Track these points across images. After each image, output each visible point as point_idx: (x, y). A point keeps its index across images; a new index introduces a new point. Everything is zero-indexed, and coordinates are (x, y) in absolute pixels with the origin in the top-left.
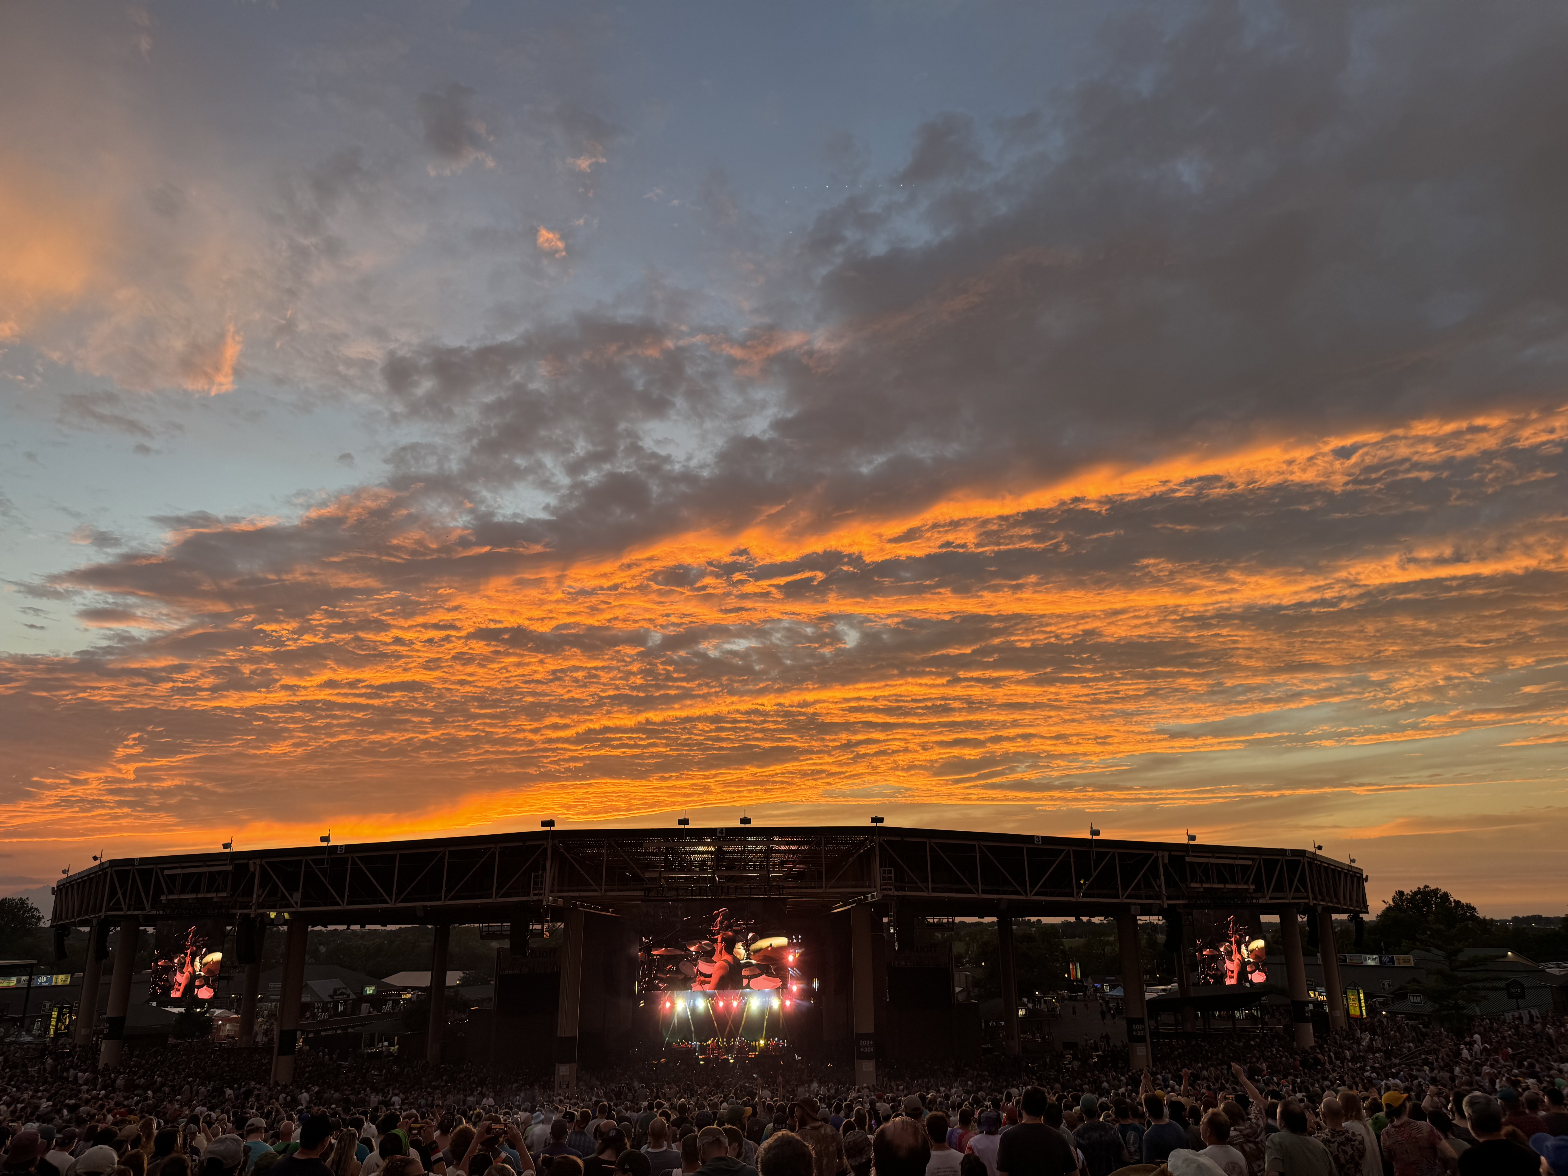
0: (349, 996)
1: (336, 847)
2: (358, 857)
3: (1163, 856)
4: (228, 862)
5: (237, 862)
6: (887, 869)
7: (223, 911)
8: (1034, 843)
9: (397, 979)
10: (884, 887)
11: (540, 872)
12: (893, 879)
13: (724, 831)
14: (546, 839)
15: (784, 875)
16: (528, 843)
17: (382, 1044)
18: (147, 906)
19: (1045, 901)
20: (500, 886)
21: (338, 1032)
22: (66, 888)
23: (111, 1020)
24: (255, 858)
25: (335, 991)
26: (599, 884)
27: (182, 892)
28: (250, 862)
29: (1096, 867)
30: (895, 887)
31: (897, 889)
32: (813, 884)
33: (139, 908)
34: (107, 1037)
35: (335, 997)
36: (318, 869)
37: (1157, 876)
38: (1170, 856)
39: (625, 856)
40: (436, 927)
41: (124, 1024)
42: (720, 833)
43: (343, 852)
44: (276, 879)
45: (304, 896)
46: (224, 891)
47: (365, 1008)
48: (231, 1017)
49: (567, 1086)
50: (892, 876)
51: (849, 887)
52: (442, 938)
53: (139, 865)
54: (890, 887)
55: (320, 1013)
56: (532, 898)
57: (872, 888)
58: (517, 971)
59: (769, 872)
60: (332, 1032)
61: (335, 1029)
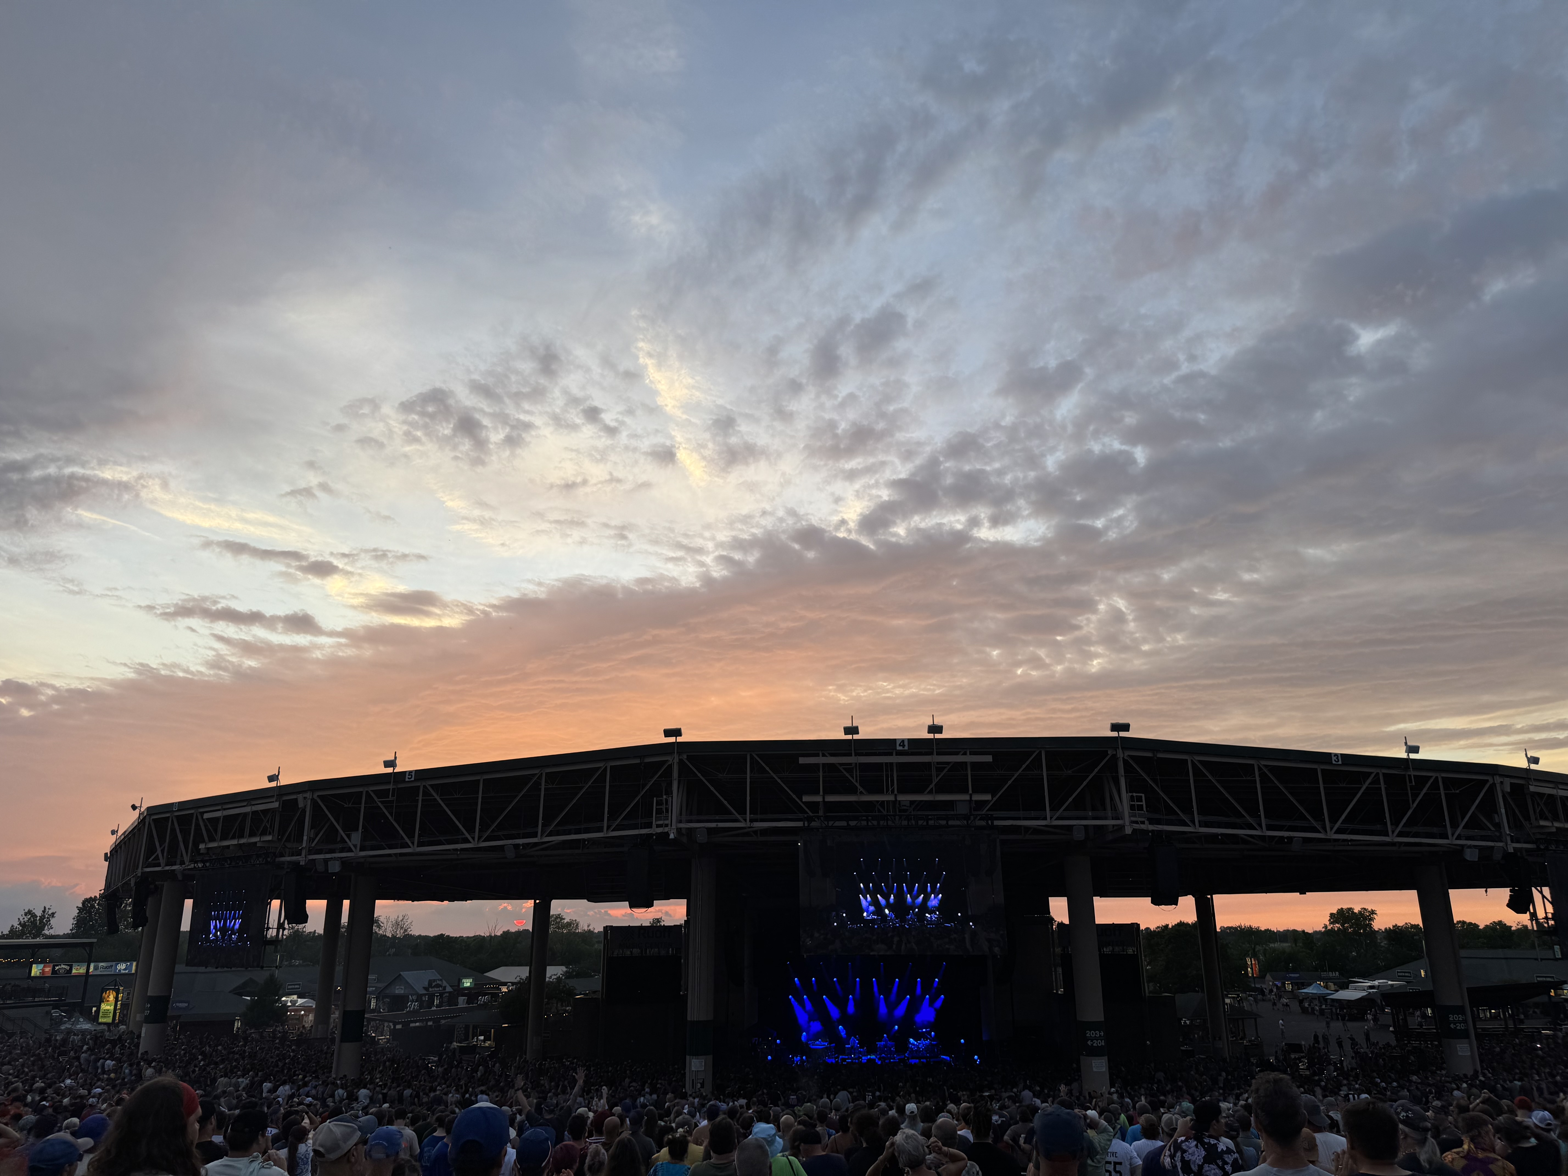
0: (445, 988)
1: (403, 773)
2: (432, 786)
3: (1502, 783)
4: (274, 799)
5: (285, 798)
6: (1135, 794)
7: (269, 859)
8: (1331, 763)
9: (497, 974)
10: (1133, 819)
11: (665, 797)
12: (1145, 809)
13: (906, 743)
14: (672, 753)
15: (992, 799)
16: (647, 760)
17: (477, 1039)
18: (186, 859)
19: (1351, 840)
20: (613, 816)
21: (430, 1023)
22: (117, 852)
23: (152, 1000)
24: (305, 792)
25: (430, 982)
26: (742, 812)
27: (223, 838)
28: (300, 797)
29: (1415, 796)
30: (1148, 819)
31: (1152, 821)
32: (1033, 814)
33: (178, 861)
34: (148, 1020)
35: (430, 989)
36: (382, 802)
37: (1495, 810)
38: (1511, 783)
39: (774, 776)
40: (535, 902)
41: (170, 1006)
42: (900, 745)
43: (413, 779)
44: (330, 816)
45: (364, 839)
46: (270, 834)
47: (462, 1001)
48: (314, 1007)
49: (702, 1085)
50: (1142, 805)
51: (1085, 818)
52: (542, 914)
53: (178, 810)
54: (1143, 820)
55: (413, 1006)
56: (655, 830)
57: (1118, 819)
58: (628, 953)
59: (971, 795)
60: (423, 1023)
61: (427, 1020)
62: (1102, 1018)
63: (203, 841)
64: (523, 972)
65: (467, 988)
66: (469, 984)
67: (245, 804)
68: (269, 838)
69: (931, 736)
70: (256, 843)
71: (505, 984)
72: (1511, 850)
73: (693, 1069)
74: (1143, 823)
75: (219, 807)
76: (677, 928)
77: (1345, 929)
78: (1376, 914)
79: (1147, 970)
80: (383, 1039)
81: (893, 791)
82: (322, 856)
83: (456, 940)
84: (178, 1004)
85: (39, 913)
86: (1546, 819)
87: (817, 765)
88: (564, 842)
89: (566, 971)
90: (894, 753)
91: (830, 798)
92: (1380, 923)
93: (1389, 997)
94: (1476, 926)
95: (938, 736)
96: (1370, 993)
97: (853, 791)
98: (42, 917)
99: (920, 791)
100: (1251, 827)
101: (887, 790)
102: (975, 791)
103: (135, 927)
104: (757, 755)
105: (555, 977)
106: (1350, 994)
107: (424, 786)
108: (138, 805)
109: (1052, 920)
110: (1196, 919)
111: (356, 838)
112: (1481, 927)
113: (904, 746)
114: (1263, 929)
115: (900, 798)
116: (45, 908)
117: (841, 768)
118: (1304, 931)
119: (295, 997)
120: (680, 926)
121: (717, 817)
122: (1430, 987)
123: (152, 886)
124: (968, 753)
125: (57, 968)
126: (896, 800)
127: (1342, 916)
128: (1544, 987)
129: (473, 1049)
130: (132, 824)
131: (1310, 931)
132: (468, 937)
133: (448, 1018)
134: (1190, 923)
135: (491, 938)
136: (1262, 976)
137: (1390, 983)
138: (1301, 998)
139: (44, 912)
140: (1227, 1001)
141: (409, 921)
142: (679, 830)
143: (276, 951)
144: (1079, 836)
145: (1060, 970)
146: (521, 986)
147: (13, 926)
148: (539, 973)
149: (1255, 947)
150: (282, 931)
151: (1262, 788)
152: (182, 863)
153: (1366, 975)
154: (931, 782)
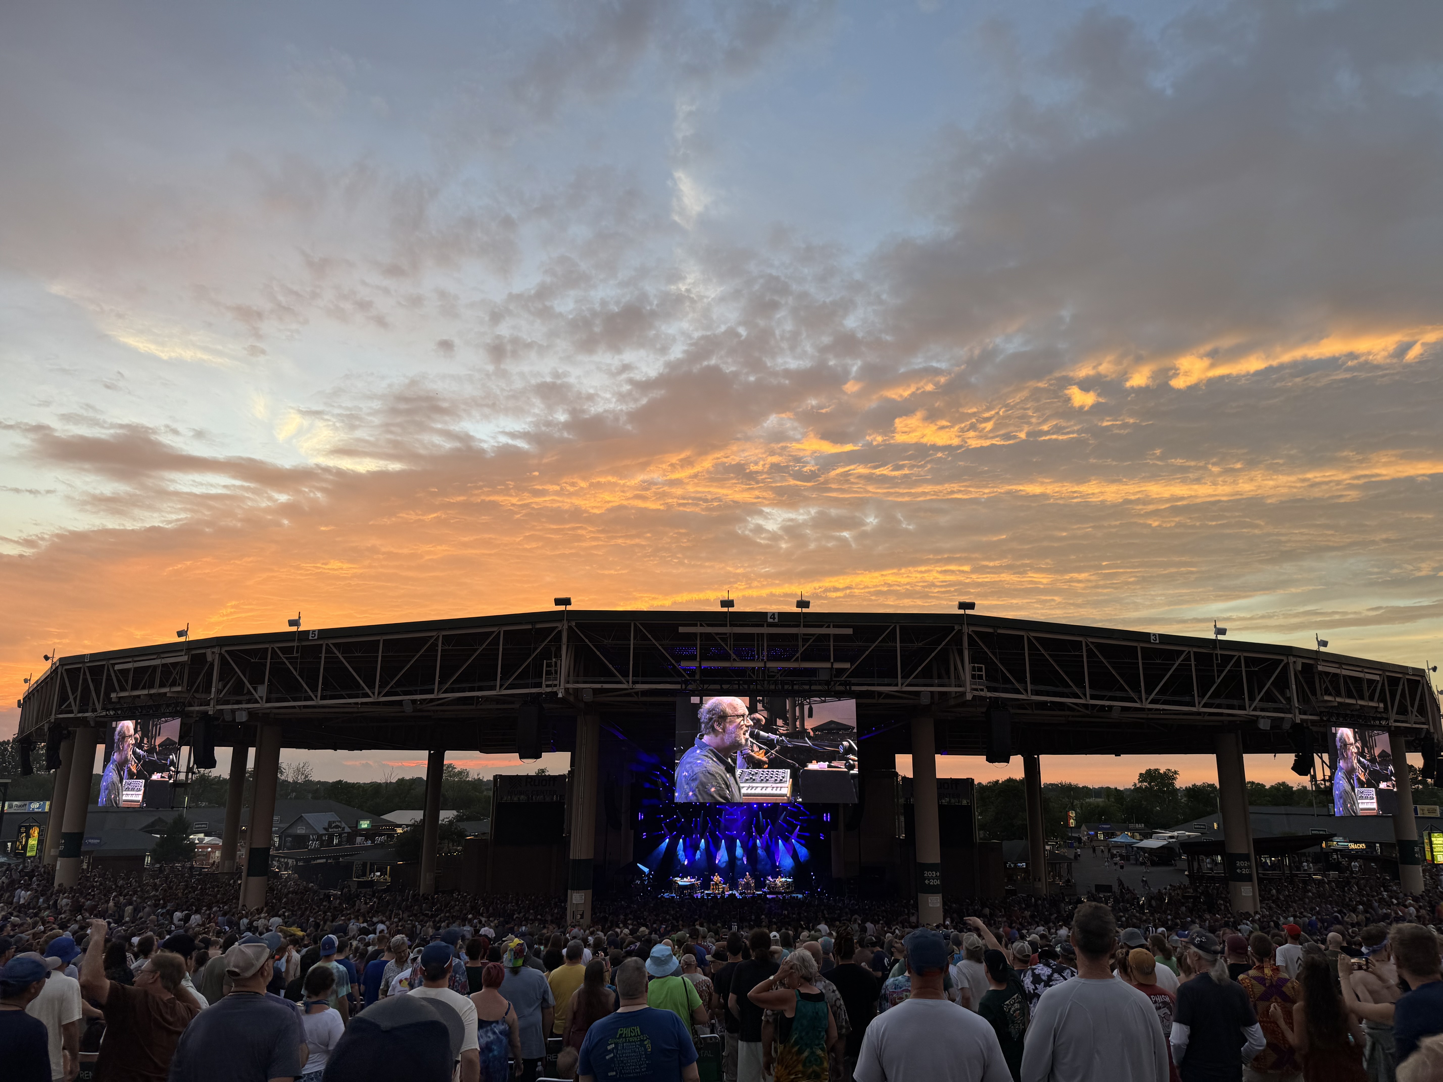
0: (343, 829)
1: (307, 632)
2: (334, 644)
3: (1294, 662)
4: (183, 653)
5: (194, 652)
6: (976, 665)
7: (178, 709)
8: (1150, 642)
9: (392, 817)
10: (974, 687)
11: (554, 660)
12: (984, 678)
13: (776, 616)
14: (562, 620)
15: (851, 667)
16: (538, 626)
17: (374, 874)
18: (99, 707)
19: (1163, 710)
20: (505, 676)
21: (331, 860)
22: (29, 699)
23: (67, 836)
24: (213, 647)
25: (330, 824)
26: (626, 675)
27: (134, 688)
28: (209, 652)
29: (1220, 672)
30: (987, 687)
31: (990, 689)
32: (886, 681)
33: (90, 709)
34: (62, 854)
35: (330, 830)
36: (287, 658)
37: (1288, 686)
38: (1303, 663)
39: (656, 643)
40: (430, 753)
41: (83, 842)
42: (770, 618)
43: (316, 638)
44: (237, 670)
45: (270, 691)
46: (179, 685)
47: (359, 841)
48: (221, 844)
49: (582, 917)
50: (982, 674)
51: (932, 685)
52: (436, 764)
53: (90, 662)
54: (982, 687)
55: (313, 844)
56: (544, 689)
57: (961, 686)
58: (516, 799)
59: (832, 664)
60: (323, 861)
61: (327, 858)
62: (938, 860)
63: (115, 691)
64: (418, 815)
65: (365, 829)
66: (366, 826)
67: (155, 657)
68: (179, 689)
69: (799, 610)
70: (166, 693)
71: (400, 826)
72: (1298, 721)
73: (574, 902)
74: (982, 690)
75: (130, 660)
76: (563, 777)
77: (1152, 788)
78: (1178, 774)
79: (978, 820)
80: (285, 873)
81: (763, 659)
82: (230, 707)
83: (353, 786)
84: (90, 841)
86: (1330, 694)
87: (695, 634)
88: (459, 699)
89: (458, 815)
90: (765, 625)
91: (705, 664)
92: (1182, 782)
93: (1187, 846)
94: (1263, 786)
95: (805, 610)
96: (1170, 842)
97: (726, 657)
99: (788, 659)
100: (1077, 696)
101: (758, 658)
102: (836, 660)
103: (48, 769)
104: (641, 624)
105: (447, 820)
106: (1153, 843)
107: (327, 645)
108: (50, 655)
109: (897, 774)
110: (1024, 776)
111: (262, 690)
112: (1267, 787)
113: (774, 618)
114: (1081, 786)
115: (770, 665)
117: (717, 637)
118: (1116, 788)
119: (202, 836)
120: (564, 775)
121: (602, 679)
122: (1221, 838)
123: (65, 732)
124: (832, 626)
126: (765, 667)
127: (1150, 776)
128: (1317, 839)
129: (370, 884)
130: (45, 674)
131: (1122, 789)
132: (365, 784)
133: (347, 855)
134: (1018, 779)
135: (387, 785)
136: (1078, 826)
137: (1187, 833)
138: (1111, 846)
140: (1048, 848)
141: (310, 768)
142: (567, 690)
143: (185, 794)
144: (925, 700)
145: (902, 819)
146: (416, 828)
148: (432, 817)
149: (1073, 801)
150: (190, 774)
151: (1088, 662)
152: (94, 710)
153: (1167, 827)
154: (797, 651)
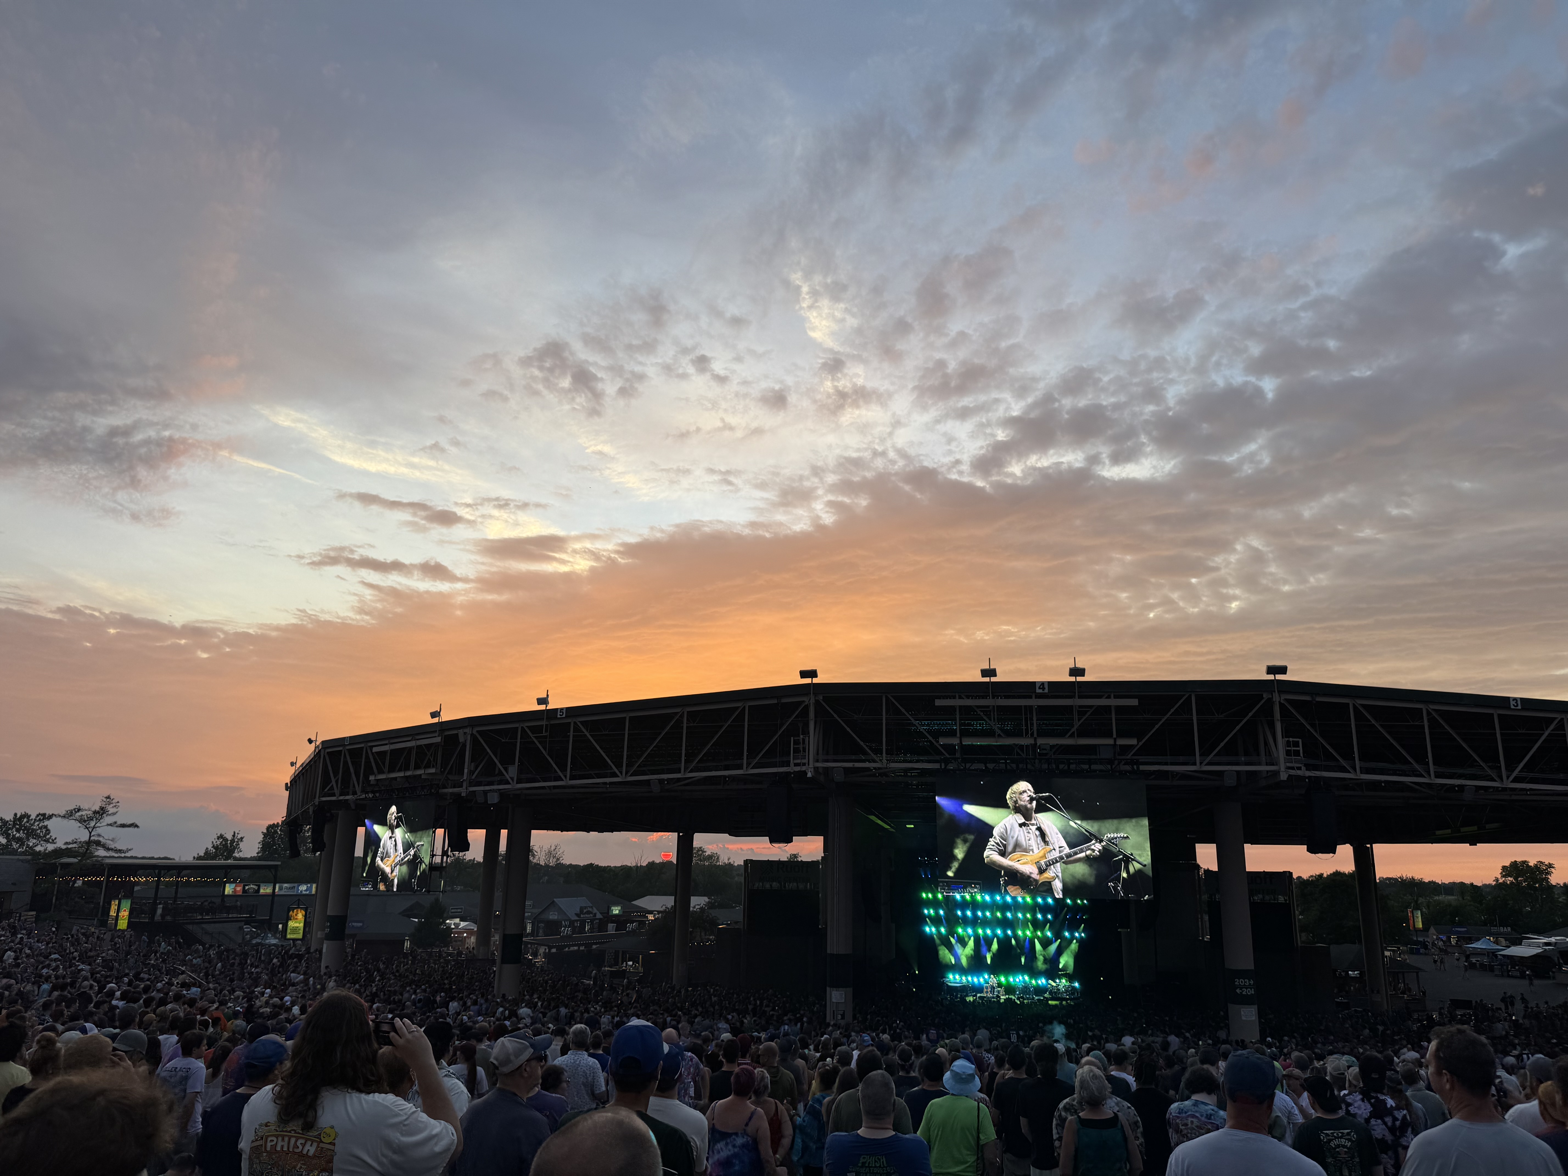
0: (595, 915)
1: (555, 711)
2: (581, 722)
4: (437, 734)
5: (447, 733)
6: (1291, 739)
7: (433, 791)
8: (1510, 708)
9: (644, 902)
10: (1288, 765)
11: (802, 736)
12: (1302, 755)
13: (1046, 686)
14: (807, 694)
15: (1138, 743)
16: (784, 700)
17: (626, 964)
18: (358, 789)
19: (1531, 789)
20: (752, 754)
21: (582, 948)
22: (296, 782)
23: (331, 919)
24: (466, 727)
25: (582, 909)
26: (878, 751)
27: (391, 770)
28: (461, 732)
30: (1305, 765)
31: (1309, 767)
32: (1182, 759)
33: (351, 792)
34: (328, 937)
35: (582, 916)
36: (535, 737)
39: (910, 718)
40: (679, 835)
41: (347, 925)
42: (1039, 688)
43: (564, 716)
44: (488, 750)
45: (520, 771)
46: (433, 767)
47: (611, 928)
48: (476, 929)
49: (843, 1017)
50: (1299, 751)
51: (1237, 764)
52: (685, 847)
53: (350, 745)
54: (1300, 765)
55: (566, 931)
56: (792, 769)
57: (1273, 765)
58: (768, 886)
59: (1115, 740)
60: (576, 948)
61: (579, 945)
62: (1251, 967)
63: (373, 773)
64: (668, 902)
65: (616, 915)
66: (617, 912)
67: (410, 738)
68: (433, 771)
69: (1073, 679)
70: (421, 775)
71: (651, 912)
73: (834, 1000)
74: (1299, 768)
75: (387, 742)
76: (814, 863)
77: (1519, 884)
78: (1553, 867)
79: (1299, 920)
80: (539, 960)
81: (1032, 735)
82: (482, 788)
83: (604, 869)
84: (353, 924)
85: (229, 837)
87: (953, 708)
88: (706, 778)
89: (709, 902)
90: (1034, 697)
91: (967, 742)
95: (1079, 679)
96: (1546, 950)
97: (991, 734)
98: (233, 841)
99: (1062, 735)
100: (1419, 775)
101: (1027, 733)
102: (1121, 735)
103: (314, 851)
104: (893, 697)
105: (699, 907)
106: (1524, 951)
107: (575, 723)
108: (313, 739)
109: (1198, 867)
110: (1354, 869)
111: (513, 771)
113: (1044, 689)
114: (1427, 881)
115: (1040, 741)
116: (234, 833)
117: (978, 711)
118: (1472, 884)
119: (457, 920)
120: (818, 861)
121: (853, 758)
123: (328, 815)
124: (1112, 696)
125: (247, 888)
126: (1036, 743)
127: (1515, 869)
129: (623, 974)
130: (309, 757)
132: (615, 867)
133: (599, 943)
134: (1347, 873)
135: (637, 868)
136: (1426, 928)
137: (1567, 940)
138: (1468, 953)
139: (234, 836)
140: (1387, 953)
141: (561, 851)
142: (816, 769)
143: (441, 877)
144: (1231, 782)
145: (1206, 918)
146: (667, 914)
147: (207, 849)
148: (683, 902)
149: (1417, 899)
150: (445, 858)
151: (1430, 733)
152: (354, 793)
153: (1541, 931)
154: (1073, 726)
